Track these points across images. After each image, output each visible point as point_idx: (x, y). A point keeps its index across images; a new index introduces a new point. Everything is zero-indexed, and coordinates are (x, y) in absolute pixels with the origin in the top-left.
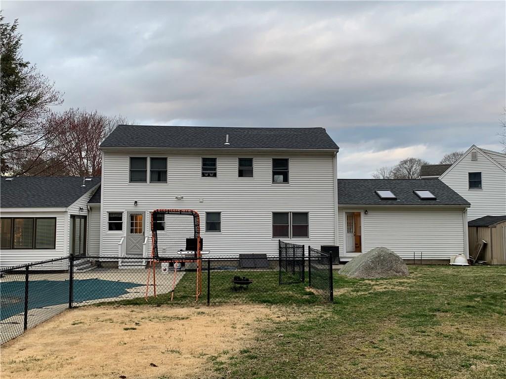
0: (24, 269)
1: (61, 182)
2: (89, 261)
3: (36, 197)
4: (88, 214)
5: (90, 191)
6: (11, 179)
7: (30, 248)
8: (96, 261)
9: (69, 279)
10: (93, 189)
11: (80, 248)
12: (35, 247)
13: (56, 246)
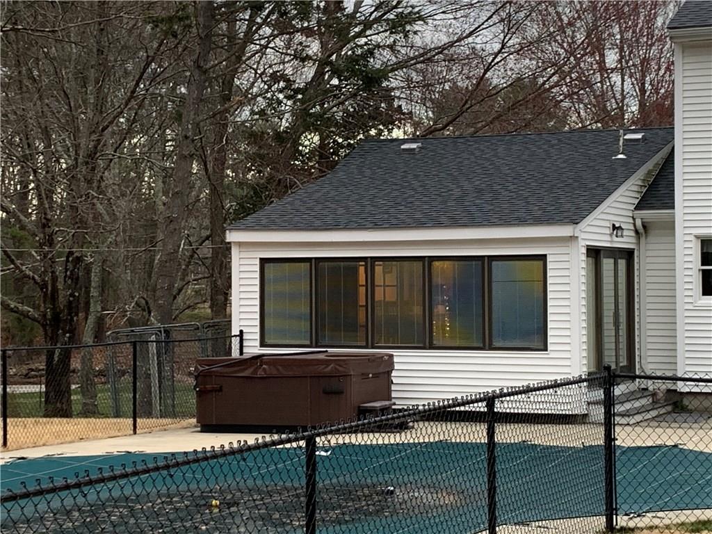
0: (481, 407)
1: (552, 146)
2: (646, 389)
3: (488, 196)
4: (638, 244)
5: (641, 173)
6: (414, 146)
7: (475, 345)
8: (669, 391)
9: (602, 442)
10: (649, 165)
11: (617, 349)
12: (491, 344)
13: (550, 340)
